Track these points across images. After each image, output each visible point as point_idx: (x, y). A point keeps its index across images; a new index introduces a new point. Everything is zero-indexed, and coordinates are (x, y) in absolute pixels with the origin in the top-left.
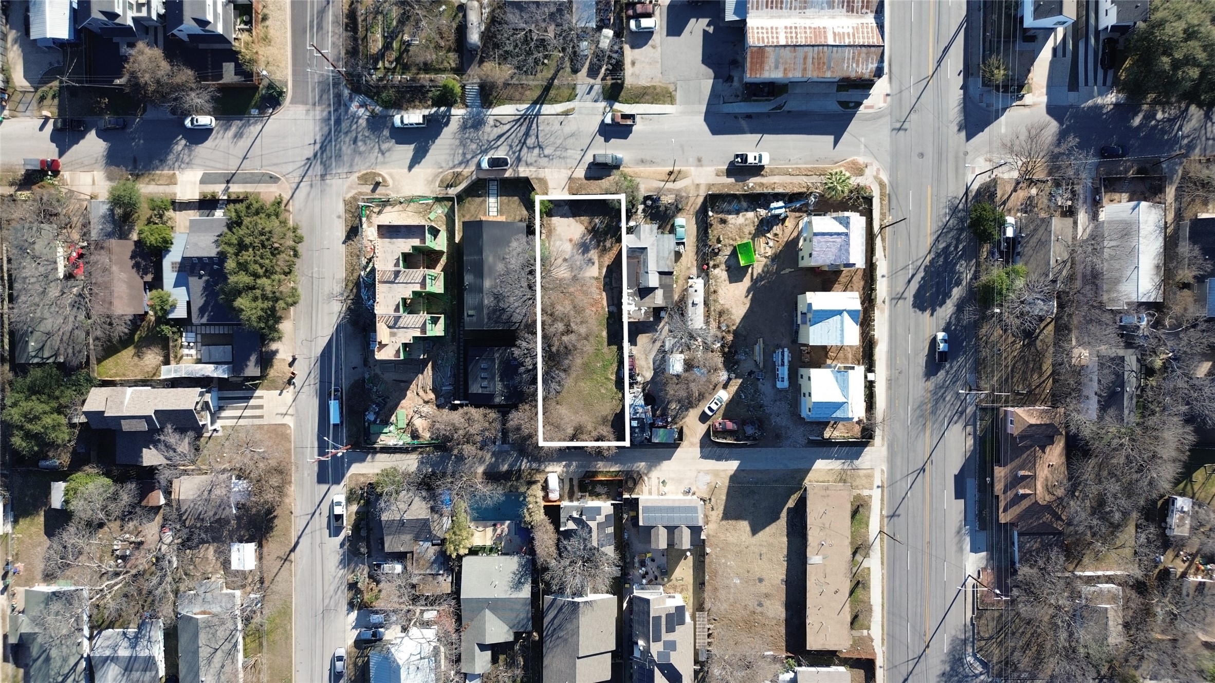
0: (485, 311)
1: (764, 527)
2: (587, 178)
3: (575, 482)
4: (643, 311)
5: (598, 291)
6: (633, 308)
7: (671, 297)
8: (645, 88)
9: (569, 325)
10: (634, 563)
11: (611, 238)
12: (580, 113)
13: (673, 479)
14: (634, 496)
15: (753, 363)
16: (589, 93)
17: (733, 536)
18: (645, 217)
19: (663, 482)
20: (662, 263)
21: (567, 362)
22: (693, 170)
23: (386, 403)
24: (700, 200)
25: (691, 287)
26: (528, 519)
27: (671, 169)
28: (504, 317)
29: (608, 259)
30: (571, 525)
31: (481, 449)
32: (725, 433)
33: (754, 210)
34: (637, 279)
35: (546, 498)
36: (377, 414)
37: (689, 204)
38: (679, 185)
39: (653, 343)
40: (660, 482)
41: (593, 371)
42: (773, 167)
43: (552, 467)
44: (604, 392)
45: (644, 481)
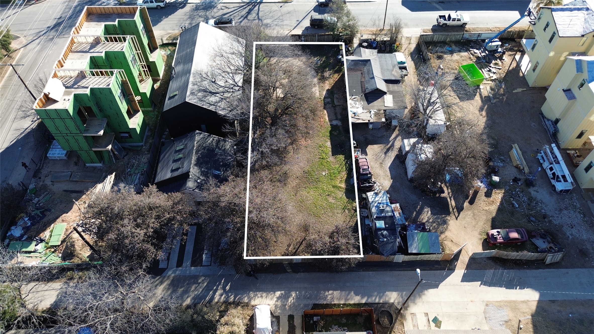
3: (298, 322)
4: (372, 114)
6: (360, 110)
13: (449, 316)
20: (387, 74)
23: (44, 216)
29: (327, 85)
34: (362, 87)
36: (26, 229)
39: (386, 153)
40: (431, 320)
41: (317, 180)
42: (474, 27)
43: (260, 299)
44: (333, 201)
45: (405, 319)
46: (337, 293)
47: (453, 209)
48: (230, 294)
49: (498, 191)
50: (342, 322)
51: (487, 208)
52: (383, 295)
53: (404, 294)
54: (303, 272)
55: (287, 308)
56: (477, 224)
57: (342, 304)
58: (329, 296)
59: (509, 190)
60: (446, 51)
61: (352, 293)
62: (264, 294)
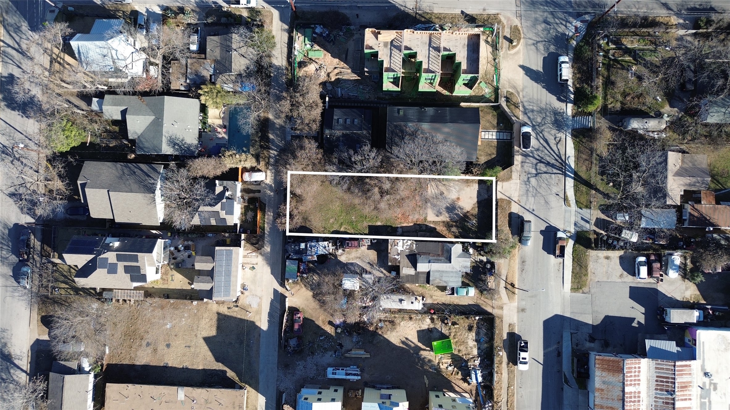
0: (402, 123)
1: (211, 351)
2: (511, 215)
3: (257, 195)
4: (396, 257)
5: (415, 220)
6: (400, 248)
7: (408, 281)
8: (586, 267)
9: (387, 194)
10: (187, 240)
11: (459, 232)
12: (566, 211)
13: (255, 276)
14: (243, 243)
15: (350, 348)
16: (582, 219)
17: (205, 324)
18: (476, 261)
19: (253, 268)
20: (437, 275)
21: (357, 191)
22: (515, 304)
23: (330, 42)
24: (489, 310)
25: (416, 299)
26: (227, 153)
27: (516, 286)
28: (397, 139)
29: (440, 228)
30: (219, 189)
31: (287, 116)
32: (291, 321)
33: (479, 355)
34: (424, 254)
35: (245, 170)
36: (321, 35)
37: (486, 300)
38: (503, 292)
41: (348, 213)
43: (270, 175)
45: (255, 252)
48: (273, 159)
49: (332, 330)
52: (269, 243)
53: (269, 255)
55: (265, 190)
59: (333, 338)
60: (480, 336)
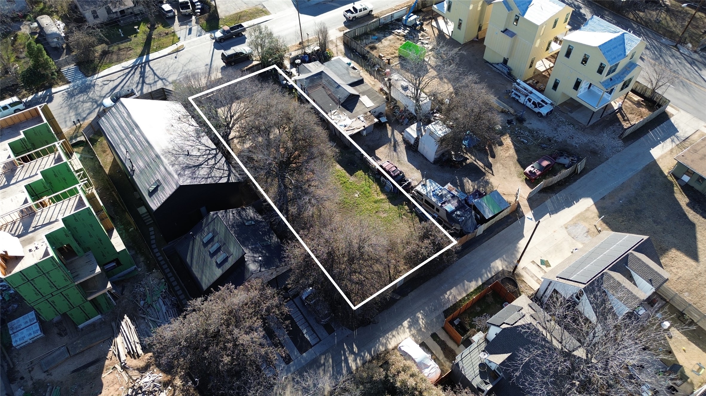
3: (443, 336)
4: (362, 119)
6: (347, 122)
8: (237, 14)
12: (190, 46)
16: (190, 34)
33: (391, 33)
39: (395, 150)
40: (540, 264)
41: (355, 204)
42: (379, 11)
43: (394, 339)
44: (385, 215)
45: (522, 276)
46: (454, 291)
47: (485, 169)
48: (363, 354)
49: (505, 137)
50: (478, 311)
51: (507, 155)
52: (490, 268)
53: (505, 257)
54: (412, 291)
55: (425, 331)
56: (511, 171)
57: (466, 296)
58: (450, 297)
59: (511, 132)
60: (373, 40)
61: (466, 282)
62: (394, 333)
